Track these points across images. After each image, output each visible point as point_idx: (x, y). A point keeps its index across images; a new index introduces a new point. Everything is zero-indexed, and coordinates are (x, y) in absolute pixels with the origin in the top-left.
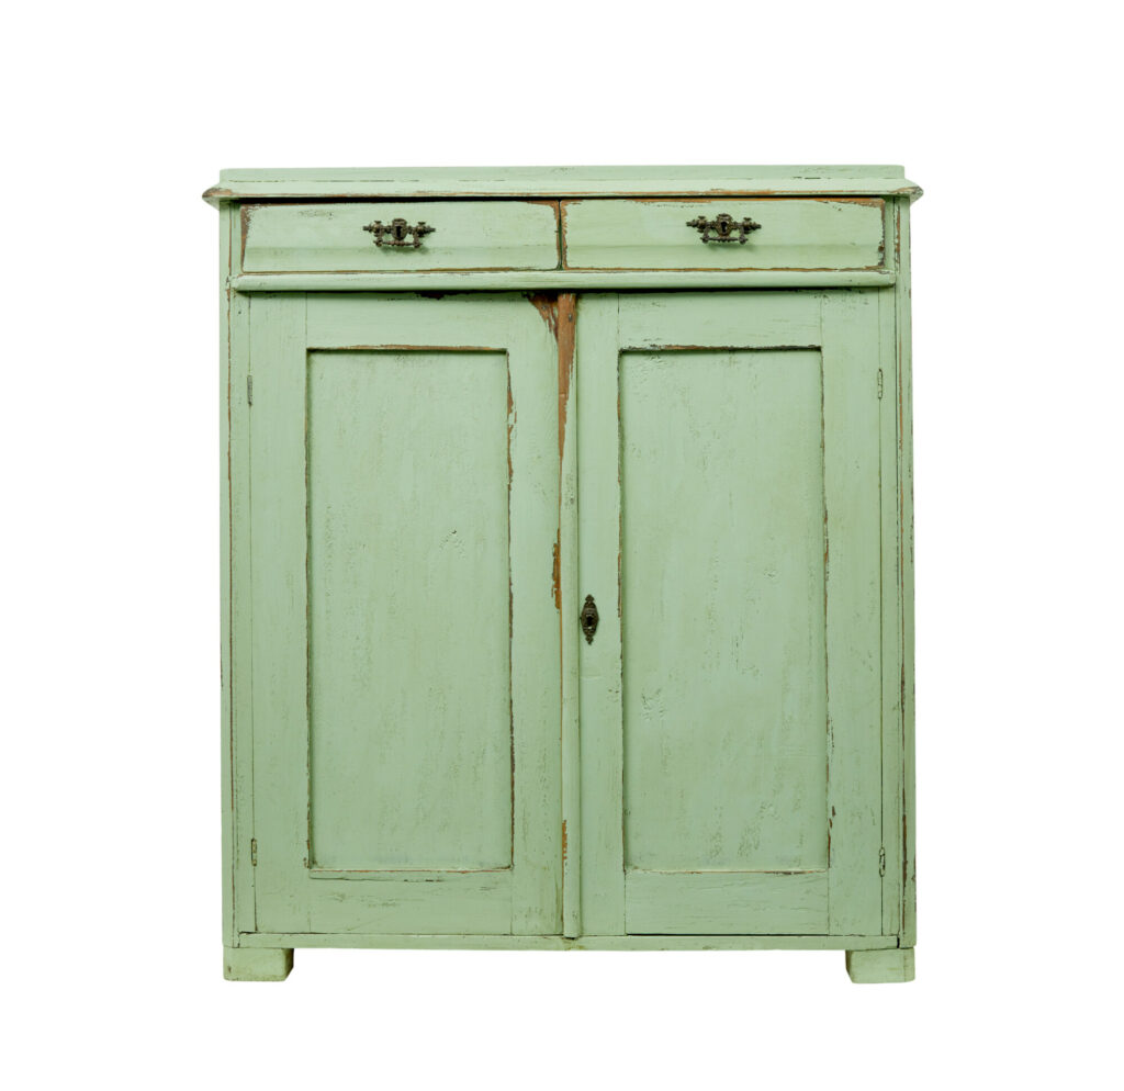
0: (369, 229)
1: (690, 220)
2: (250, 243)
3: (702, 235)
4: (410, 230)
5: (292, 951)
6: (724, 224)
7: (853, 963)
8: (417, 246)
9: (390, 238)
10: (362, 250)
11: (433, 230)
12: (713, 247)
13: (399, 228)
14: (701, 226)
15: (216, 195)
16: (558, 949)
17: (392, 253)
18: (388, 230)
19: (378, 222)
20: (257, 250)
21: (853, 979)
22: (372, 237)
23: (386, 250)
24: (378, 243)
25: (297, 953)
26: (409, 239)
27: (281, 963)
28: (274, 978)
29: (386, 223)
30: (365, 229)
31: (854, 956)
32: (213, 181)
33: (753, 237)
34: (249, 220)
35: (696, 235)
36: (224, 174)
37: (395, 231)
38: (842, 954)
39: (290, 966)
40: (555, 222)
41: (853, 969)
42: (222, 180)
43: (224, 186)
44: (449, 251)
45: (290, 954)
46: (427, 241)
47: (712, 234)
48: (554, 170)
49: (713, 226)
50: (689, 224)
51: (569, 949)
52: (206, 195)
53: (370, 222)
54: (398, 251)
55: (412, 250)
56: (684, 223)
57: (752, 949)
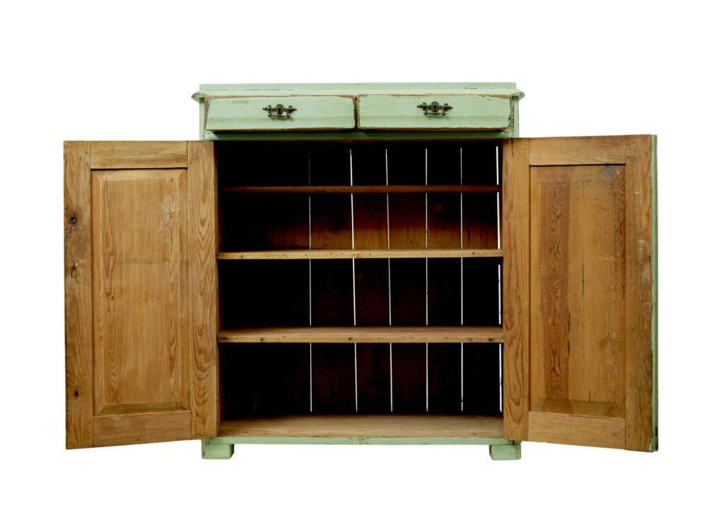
0: (265, 109)
1: (419, 104)
2: (210, 116)
3: (424, 112)
4: (285, 110)
5: (233, 445)
6: (435, 107)
7: (493, 451)
8: (288, 117)
9: (275, 113)
10: (262, 119)
11: (296, 110)
12: (429, 117)
13: (279, 109)
14: (424, 107)
15: (198, 96)
16: (356, 444)
17: (277, 121)
18: (274, 110)
19: (270, 106)
20: (212, 119)
21: (493, 459)
22: (267, 113)
23: (274, 119)
24: (270, 116)
25: (236, 446)
26: (284, 114)
27: (228, 451)
28: (225, 458)
29: (274, 106)
30: (264, 109)
31: (493, 448)
32: (197, 90)
33: (449, 113)
34: (209, 105)
35: (421, 112)
36: (202, 86)
37: (277, 110)
38: (487, 447)
39: (232, 452)
40: (353, 106)
41: (493, 454)
42: (200, 90)
43: (202, 92)
44: (303, 120)
45: (232, 447)
46: (293, 115)
47: (429, 111)
48: (354, 85)
49: (429, 108)
50: (418, 107)
51: (361, 444)
52: (193, 96)
53: (266, 106)
54: (279, 119)
55: (286, 119)
56: (416, 106)
57: (446, 444)
